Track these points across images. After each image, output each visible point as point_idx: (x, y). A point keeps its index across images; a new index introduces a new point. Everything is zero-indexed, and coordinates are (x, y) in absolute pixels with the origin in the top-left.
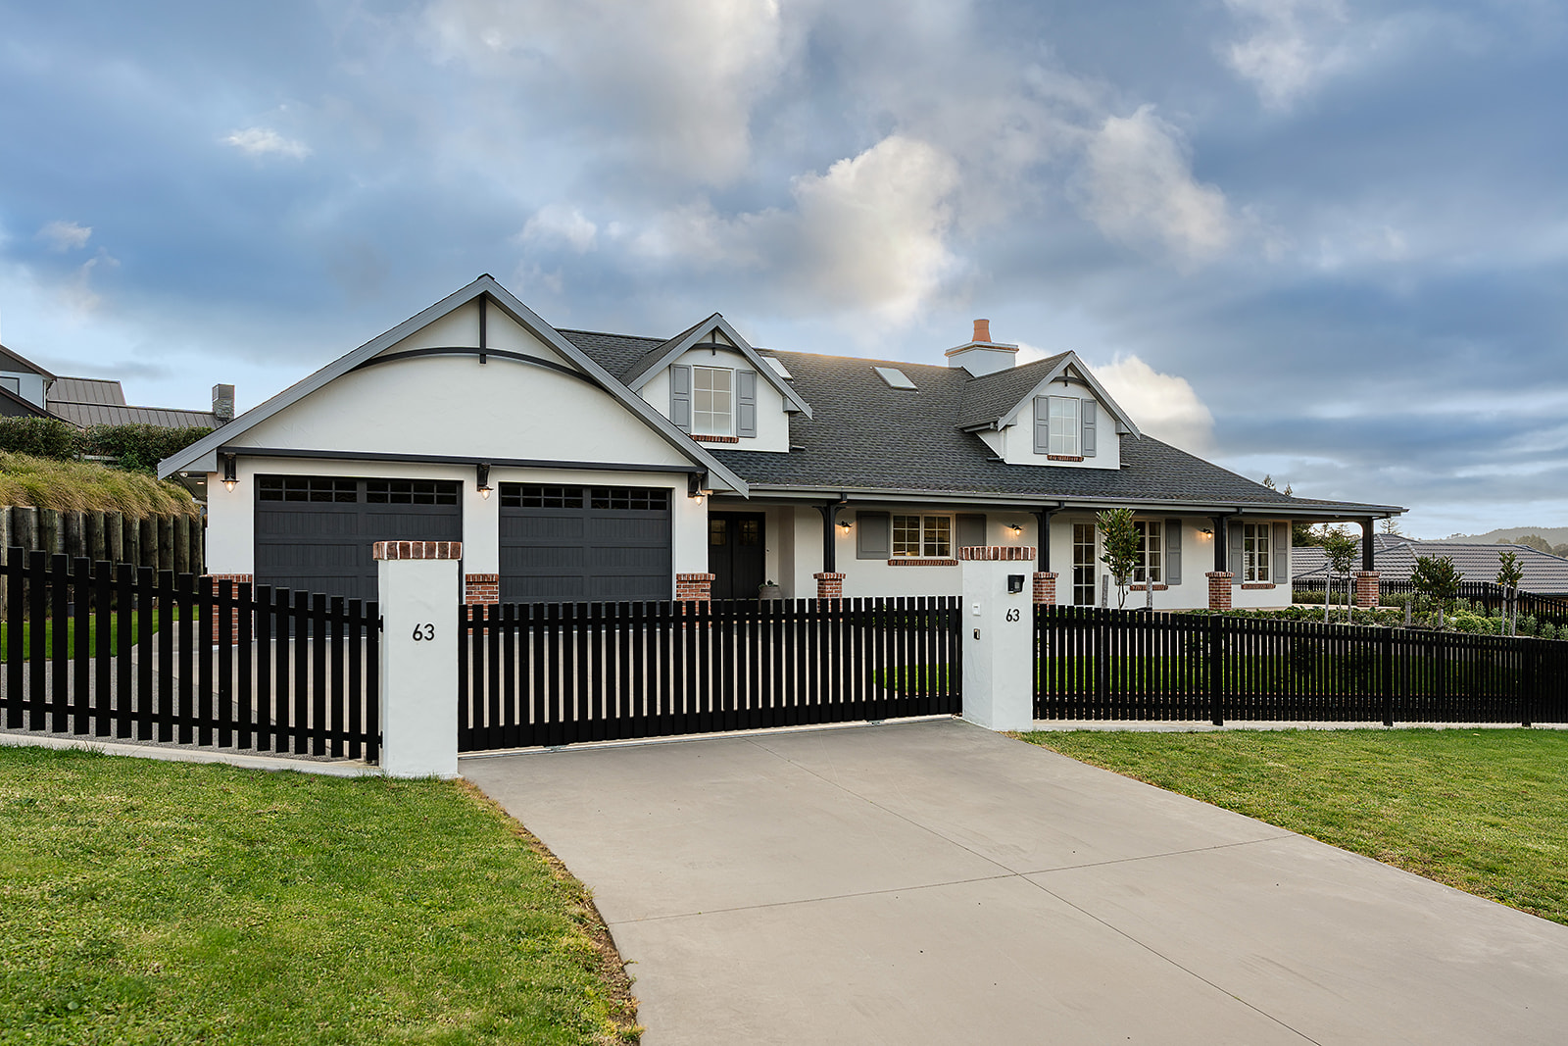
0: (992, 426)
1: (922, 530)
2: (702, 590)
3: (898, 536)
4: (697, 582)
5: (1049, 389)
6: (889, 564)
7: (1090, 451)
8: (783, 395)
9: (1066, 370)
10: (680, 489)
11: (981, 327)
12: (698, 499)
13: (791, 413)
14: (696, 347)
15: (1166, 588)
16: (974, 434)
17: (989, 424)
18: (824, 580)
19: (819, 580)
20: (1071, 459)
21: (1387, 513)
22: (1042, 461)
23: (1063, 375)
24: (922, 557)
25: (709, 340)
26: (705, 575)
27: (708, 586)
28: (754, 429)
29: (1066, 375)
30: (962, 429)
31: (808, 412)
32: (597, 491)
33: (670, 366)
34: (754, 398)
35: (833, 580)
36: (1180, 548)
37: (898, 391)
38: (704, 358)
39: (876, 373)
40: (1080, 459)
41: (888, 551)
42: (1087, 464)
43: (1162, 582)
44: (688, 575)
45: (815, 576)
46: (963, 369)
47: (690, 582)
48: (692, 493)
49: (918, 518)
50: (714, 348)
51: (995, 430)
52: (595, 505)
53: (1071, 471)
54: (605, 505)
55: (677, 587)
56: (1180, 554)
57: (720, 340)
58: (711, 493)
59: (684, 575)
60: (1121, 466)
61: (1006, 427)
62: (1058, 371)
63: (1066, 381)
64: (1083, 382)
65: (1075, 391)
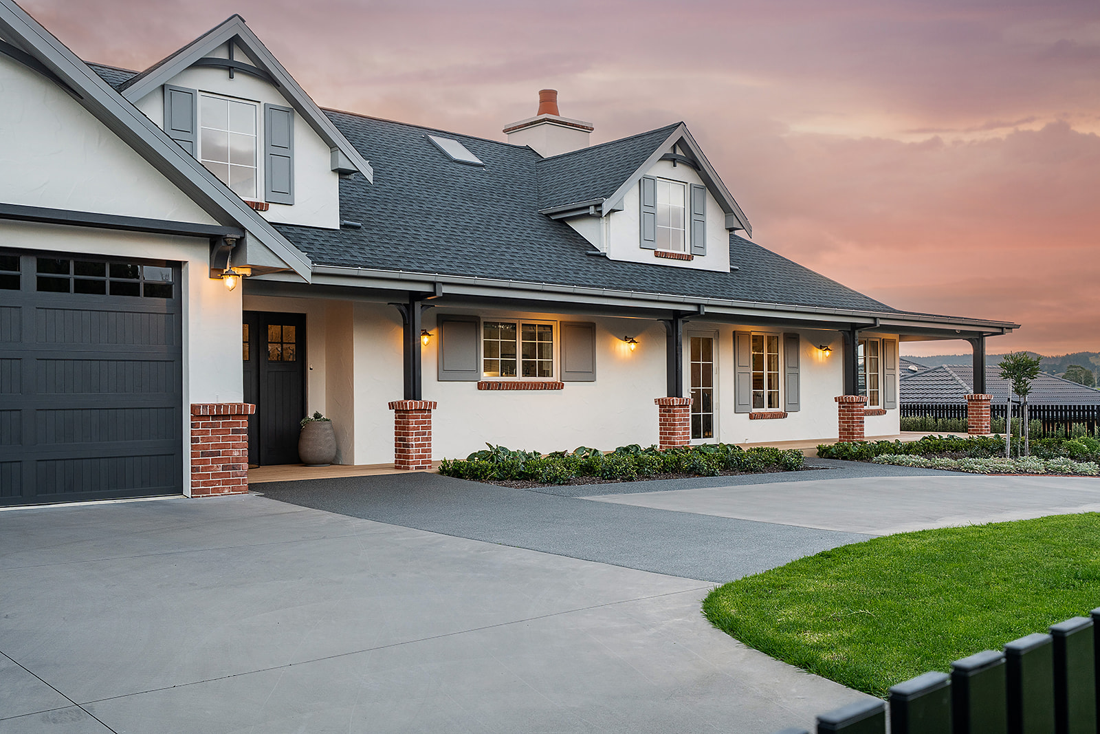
0: (592, 211)
1: (519, 342)
2: (234, 431)
3: (490, 350)
4: (226, 416)
5: (656, 168)
6: (479, 388)
7: (699, 249)
8: (332, 145)
9: (674, 147)
10: (197, 263)
11: (548, 99)
12: (230, 282)
13: (342, 173)
14: (204, 64)
15: (784, 415)
16: (562, 222)
17: (588, 207)
18: (407, 411)
19: (396, 411)
20: (680, 257)
21: (1002, 328)
22: (648, 258)
23: (670, 152)
24: (519, 378)
25: (223, 55)
26: (239, 406)
27: (243, 424)
28: (290, 192)
29: (675, 152)
30: (546, 215)
31: (368, 172)
32: (47, 260)
33: (163, 87)
34: (289, 146)
35: (420, 410)
36: (798, 367)
37: (461, 166)
38: (215, 80)
39: (430, 142)
40: (689, 258)
41: (477, 370)
42: (696, 264)
43: (781, 409)
44: (212, 406)
45: (391, 405)
46: (528, 148)
47: (214, 417)
48: (217, 270)
49: (514, 326)
50: (231, 68)
51: (598, 216)
52: (43, 285)
53: (680, 271)
54: (62, 286)
55: (192, 426)
56: (798, 374)
57: (239, 57)
58: (248, 272)
59: (205, 406)
60: (731, 269)
61: (613, 211)
62: (665, 148)
63: (674, 160)
64: (693, 163)
65: (683, 173)
